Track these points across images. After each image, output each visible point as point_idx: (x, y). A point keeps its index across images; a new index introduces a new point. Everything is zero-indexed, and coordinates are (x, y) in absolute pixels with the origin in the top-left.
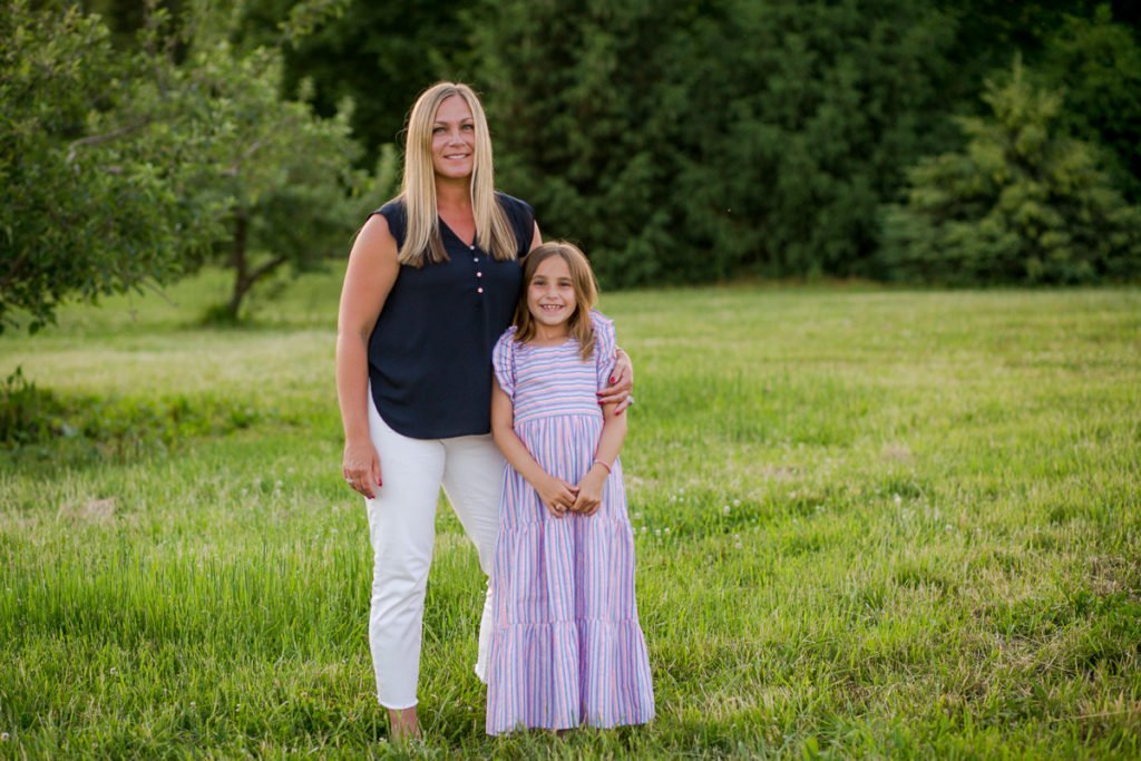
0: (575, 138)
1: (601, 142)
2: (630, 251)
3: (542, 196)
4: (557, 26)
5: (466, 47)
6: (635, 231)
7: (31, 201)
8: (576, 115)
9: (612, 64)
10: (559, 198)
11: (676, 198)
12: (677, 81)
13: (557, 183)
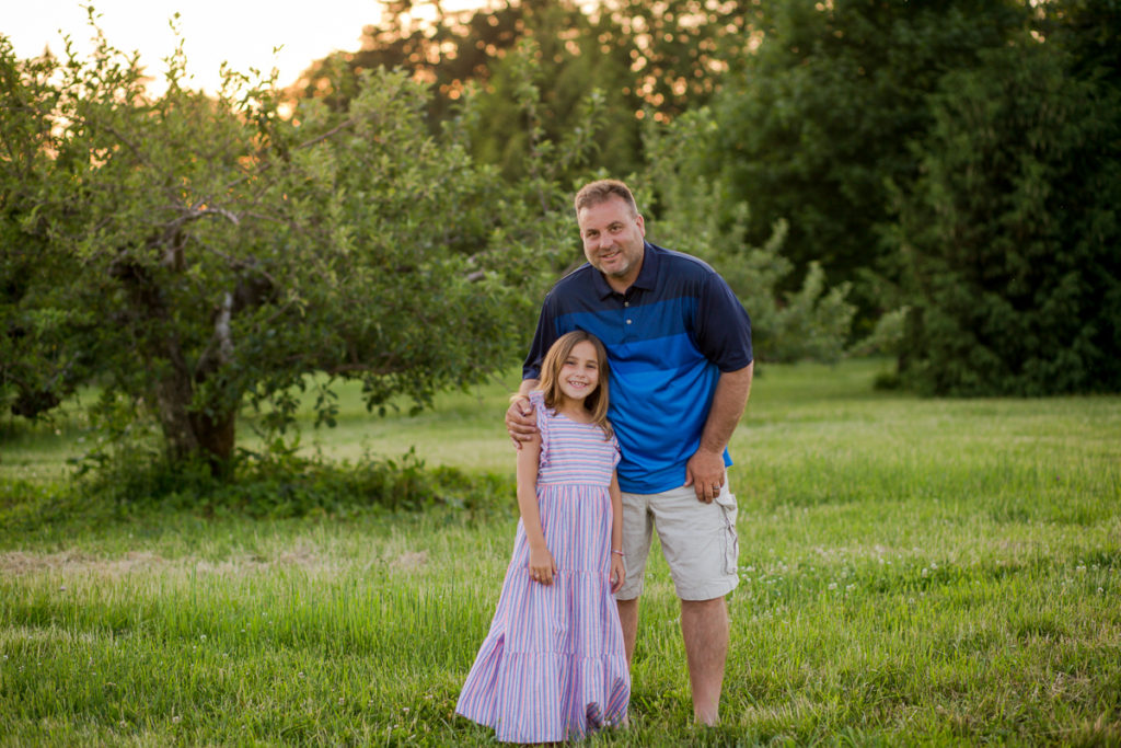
0: (1012, 257)
1: (1036, 261)
2: (1059, 362)
3: (981, 310)
4: (998, 156)
5: (916, 175)
6: (1066, 343)
7: (400, 302)
8: (1013, 237)
9: (1047, 190)
10: (995, 311)
11: (1103, 314)
12: (1107, 207)
13: (993, 299)
